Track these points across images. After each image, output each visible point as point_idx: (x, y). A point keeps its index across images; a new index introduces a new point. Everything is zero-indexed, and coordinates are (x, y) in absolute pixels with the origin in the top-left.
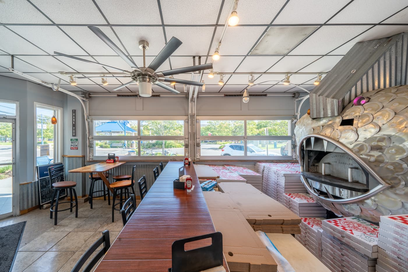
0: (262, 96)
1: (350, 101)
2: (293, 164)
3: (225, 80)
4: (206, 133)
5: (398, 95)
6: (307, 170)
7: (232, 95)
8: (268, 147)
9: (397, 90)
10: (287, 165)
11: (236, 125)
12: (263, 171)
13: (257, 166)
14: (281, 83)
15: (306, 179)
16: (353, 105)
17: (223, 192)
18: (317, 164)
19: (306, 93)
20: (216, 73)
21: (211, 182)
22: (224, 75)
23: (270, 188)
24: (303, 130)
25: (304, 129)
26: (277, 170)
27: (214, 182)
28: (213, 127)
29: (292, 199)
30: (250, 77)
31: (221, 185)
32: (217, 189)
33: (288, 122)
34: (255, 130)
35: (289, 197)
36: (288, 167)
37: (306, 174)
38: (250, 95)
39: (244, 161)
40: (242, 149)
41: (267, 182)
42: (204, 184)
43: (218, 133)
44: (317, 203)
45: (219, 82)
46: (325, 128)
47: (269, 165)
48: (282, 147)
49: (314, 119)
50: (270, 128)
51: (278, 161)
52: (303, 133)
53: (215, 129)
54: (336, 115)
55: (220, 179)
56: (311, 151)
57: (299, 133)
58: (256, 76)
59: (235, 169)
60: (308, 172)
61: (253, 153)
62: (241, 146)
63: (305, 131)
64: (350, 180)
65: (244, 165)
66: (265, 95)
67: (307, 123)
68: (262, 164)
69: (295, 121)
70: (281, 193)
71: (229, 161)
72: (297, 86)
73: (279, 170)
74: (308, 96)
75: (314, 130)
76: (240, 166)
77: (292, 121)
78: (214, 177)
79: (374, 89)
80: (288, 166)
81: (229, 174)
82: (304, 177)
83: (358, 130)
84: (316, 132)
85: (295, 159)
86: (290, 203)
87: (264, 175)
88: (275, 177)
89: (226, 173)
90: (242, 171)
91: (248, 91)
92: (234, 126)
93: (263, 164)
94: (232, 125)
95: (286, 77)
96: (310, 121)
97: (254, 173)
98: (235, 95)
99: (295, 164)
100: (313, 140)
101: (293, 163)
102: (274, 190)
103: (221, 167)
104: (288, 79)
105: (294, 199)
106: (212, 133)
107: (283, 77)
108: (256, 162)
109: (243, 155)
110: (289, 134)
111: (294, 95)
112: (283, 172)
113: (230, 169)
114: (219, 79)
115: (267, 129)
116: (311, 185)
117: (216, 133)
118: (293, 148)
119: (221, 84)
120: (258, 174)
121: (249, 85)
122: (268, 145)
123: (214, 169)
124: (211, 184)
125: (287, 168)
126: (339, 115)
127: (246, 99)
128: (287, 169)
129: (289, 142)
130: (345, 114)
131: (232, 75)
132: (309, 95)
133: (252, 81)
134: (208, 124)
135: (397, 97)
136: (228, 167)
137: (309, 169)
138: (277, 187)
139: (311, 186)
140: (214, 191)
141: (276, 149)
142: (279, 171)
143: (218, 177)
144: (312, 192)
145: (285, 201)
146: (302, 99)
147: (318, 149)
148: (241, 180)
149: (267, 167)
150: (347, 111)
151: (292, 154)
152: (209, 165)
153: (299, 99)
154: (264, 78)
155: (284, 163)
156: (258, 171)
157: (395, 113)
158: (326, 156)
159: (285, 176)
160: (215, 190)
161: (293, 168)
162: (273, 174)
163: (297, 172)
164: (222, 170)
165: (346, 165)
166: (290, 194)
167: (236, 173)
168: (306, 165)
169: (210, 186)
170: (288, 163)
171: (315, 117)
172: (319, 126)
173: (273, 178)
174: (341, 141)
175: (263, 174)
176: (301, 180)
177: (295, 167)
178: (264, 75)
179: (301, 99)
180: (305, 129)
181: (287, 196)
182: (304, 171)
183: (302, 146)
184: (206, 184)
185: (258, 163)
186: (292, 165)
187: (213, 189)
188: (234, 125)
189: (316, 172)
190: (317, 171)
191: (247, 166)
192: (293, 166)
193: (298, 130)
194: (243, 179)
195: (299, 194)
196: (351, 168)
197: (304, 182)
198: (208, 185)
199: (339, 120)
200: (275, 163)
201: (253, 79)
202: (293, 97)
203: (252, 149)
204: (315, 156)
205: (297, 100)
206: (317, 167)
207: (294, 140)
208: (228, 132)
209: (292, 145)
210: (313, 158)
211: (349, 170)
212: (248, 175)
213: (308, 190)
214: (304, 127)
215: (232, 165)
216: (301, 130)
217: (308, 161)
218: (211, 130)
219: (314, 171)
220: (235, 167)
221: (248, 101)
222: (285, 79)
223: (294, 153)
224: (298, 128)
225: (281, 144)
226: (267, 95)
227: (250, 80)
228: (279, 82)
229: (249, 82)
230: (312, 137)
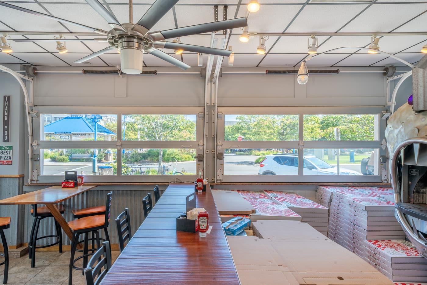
0: (331, 73)
2: (382, 189)
3: (268, 45)
4: (234, 136)
6: (407, 200)
7: (280, 72)
8: (340, 160)
10: (371, 192)
11: (286, 122)
12: (331, 200)
13: (320, 193)
14: (363, 51)
15: (405, 215)
17: (260, 237)
18: (424, 190)
19: (407, 68)
20: (252, 34)
21: (241, 219)
22: (266, 38)
23: (341, 231)
24: (400, 131)
25: (402, 130)
26: (354, 199)
27: (246, 220)
28: (247, 126)
29: (379, 249)
30: (311, 41)
31: (257, 225)
32: (251, 231)
33: (375, 118)
34: (318, 131)
35: (374, 246)
36: (374, 194)
37: (406, 206)
38: (310, 72)
39: (298, 185)
40: (295, 163)
41: (337, 219)
42: (229, 224)
43: (255, 135)
44: (423, 257)
45: (258, 49)
47: (340, 191)
48: (363, 159)
49: (419, 112)
50: (343, 127)
51: (357, 184)
52: (399, 136)
53: (248, 129)
55: (257, 214)
56: (413, 167)
57: (394, 137)
58: (321, 39)
59: (282, 198)
60: (409, 204)
61: (313, 170)
62: (293, 158)
63: (403, 133)
65: (298, 192)
66: (337, 72)
67: (408, 119)
68: (329, 190)
69: (386, 115)
70: (361, 240)
71: (271, 185)
72: (392, 56)
73: (357, 199)
74: (410, 73)
75: (420, 131)
76: (291, 193)
77: (382, 116)
78: (246, 212)
80: (373, 193)
81: (271, 206)
82: (400, 212)
84: (423, 134)
85: (386, 180)
86: (376, 258)
87: (332, 207)
88: (351, 211)
89: (267, 205)
90: (295, 202)
91: (307, 65)
92: (283, 124)
93: (330, 190)
94: (279, 122)
95: (373, 40)
96: (412, 115)
97: (315, 204)
98: (284, 72)
99: (386, 189)
100: (416, 147)
101: (381, 188)
102: (349, 233)
103: (258, 195)
104: (376, 44)
105: (383, 249)
106: (244, 136)
107: (368, 39)
108: (318, 186)
109: (297, 173)
110: (376, 138)
111: (385, 72)
112: (365, 204)
113: (273, 197)
114: (258, 45)
115: (337, 129)
116: (413, 227)
117: (251, 136)
118: (381, 162)
119: (262, 53)
120: (321, 207)
121: (309, 55)
122: (340, 157)
123: (245, 198)
124: (240, 223)
125: (373, 195)
127: (302, 79)
128: (371, 198)
129: (376, 151)
131: (280, 37)
132: (411, 71)
133: (314, 48)
134: (238, 120)
136: (270, 195)
137: (410, 197)
138: (354, 229)
139: (412, 228)
140: (246, 235)
141: (352, 164)
142: (357, 201)
143: (253, 211)
144: (414, 238)
145: (367, 253)
146: (401, 78)
147: (426, 164)
148: (292, 216)
149: (337, 195)
151: (381, 172)
152: (239, 191)
154: (335, 43)
155: (366, 188)
156: (321, 202)
159: (368, 209)
160: (248, 234)
161: (382, 196)
162: (348, 207)
163: (389, 203)
164: (260, 200)
166: (376, 242)
167: (284, 204)
168: (404, 191)
169: (239, 226)
170: (374, 188)
171: (421, 108)
173: (347, 212)
175: (330, 206)
176: (396, 217)
177: (386, 194)
178: (334, 37)
179: (397, 78)
180: (403, 129)
181: (371, 244)
182: (401, 202)
183: (397, 159)
184: (232, 223)
185: (322, 187)
186: (380, 191)
187: (243, 231)
188: (282, 122)
189: (422, 204)
190: (424, 202)
191: (304, 191)
192: (381, 194)
193: (392, 131)
194: (296, 214)
195: (392, 241)
197: (400, 221)
198: (235, 226)
200: (350, 188)
201: (316, 44)
202: (385, 74)
203: (311, 164)
204: (421, 176)
205: (391, 79)
206: (425, 195)
207: (384, 149)
208: (272, 134)
209: (380, 157)
210: (417, 180)
212: (305, 207)
213: (407, 234)
214: (401, 126)
215: (277, 191)
216: (396, 131)
217: (409, 185)
218: (243, 132)
219: (418, 202)
220: (282, 194)
221: (307, 82)
222: (370, 44)
223: (384, 170)
224: (392, 129)
225: (363, 155)
226: (340, 72)
227: (311, 46)
228: (360, 50)
229: (308, 50)
230: (416, 142)
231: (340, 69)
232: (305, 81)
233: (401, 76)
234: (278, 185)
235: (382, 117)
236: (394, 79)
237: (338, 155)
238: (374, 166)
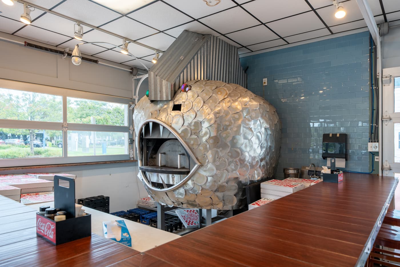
0: (91, 61)
1: (179, 88)
5: (206, 87)
6: (146, 164)
7: (41, 48)
9: (206, 83)
14: (117, 49)
15: (145, 173)
16: (181, 91)
18: (155, 156)
19: (145, 71)
22: (32, 9)
24: (142, 115)
25: (143, 114)
30: (77, 28)
39: (63, 166)
46: (161, 112)
49: (152, 101)
52: (142, 118)
54: (170, 100)
56: (149, 140)
57: (138, 119)
58: (86, 29)
60: (147, 166)
63: (144, 117)
64: (179, 167)
66: (96, 62)
67: (146, 106)
69: (133, 106)
72: (137, 59)
74: (146, 76)
75: (153, 114)
77: (130, 106)
79: (194, 79)
82: (142, 172)
83: (184, 115)
84: (154, 116)
85: (133, 158)
95: (124, 43)
96: (149, 104)
98: (46, 49)
100: (151, 125)
104: (127, 47)
107: (121, 42)
111: (131, 71)
116: (149, 180)
118: (130, 144)
119: (26, 22)
121: (73, 38)
126: (171, 100)
127: (76, 60)
130: (176, 99)
132: (148, 74)
133: (80, 34)
135: (205, 89)
137: (148, 162)
144: (150, 187)
147: (155, 137)
150: (177, 96)
151: (130, 151)
154: (95, 36)
157: (204, 102)
158: (162, 145)
165: (177, 153)
168: (144, 157)
171: (153, 99)
172: (156, 111)
174: (173, 126)
176: (140, 177)
178: (96, 31)
179: (140, 77)
182: (143, 166)
183: (141, 135)
190: (155, 164)
193: (137, 115)
196: (180, 154)
197: (142, 179)
199: (171, 105)
201: (82, 32)
202: (131, 73)
204: (153, 146)
205: (135, 78)
206: (155, 159)
207: (131, 133)
209: (129, 139)
210: (151, 149)
211: (179, 156)
214: (143, 111)
216: (140, 115)
217: (147, 153)
219: (152, 165)
222: (122, 45)
223: (132, 150)
224: (137, 113)
226: (99, 63)
227: (77, 32)
228: (116, 47)
229: (75, 35)
230: (151, 121)
231: (99, 60)
232: (78, 63)
236: (137, 78)
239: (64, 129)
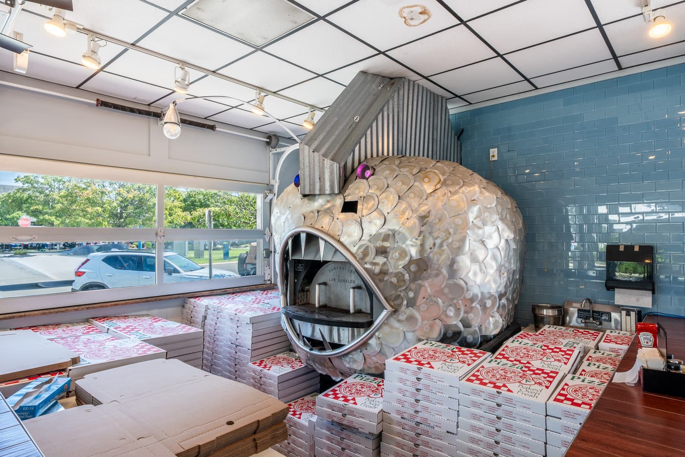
0: (204, 127)
1: (353, 170)
2: (266, 292)
4: (8, 216)
5: (401, 170)
6: (293, 303)
7: (123, 108)
8: (213, 257)
9: (400, 162)
10: (254, 297)
11: (125, 194)
12: (205, 317)
13: (189, 308)
15: (290, 319)
17: (95, 402)
18: (307, 287)
19: (291, 140)
20: (72, 25)
21: (50, 381)
22: (102, 43)
23: (220, 359)
24: (287, 218)
25: (289, 217)
26: (236, 311)
27: (60, 380)
28: (42, 197)
29: (265, 371)
30: (180, 73)
31: (86, 384)
32: (73, 399)
34: (179, 212)
35: (260, 368)
36: (258, 301)
37: (292, 309)
38: (183, 121)
40: (144, 265)
41: (213, 344)
42: (20, 398)
43: (60, 216)
44: (306, 366)
45: (84, 56)
46: (321, 215)
47: (217, 302)
48: (241, 254)
49: (305, 196)
50: (217, 209)
51: (238, 290)
52: (286, 224)
53: (46, 203)
54: (336, 192)
55: (82, 364)
56: (299, 261)
57: (281, 224)
58: (194, 74)
59: (128, 327)
60: (294, 306)
61: (174, 274)
62: (140, 257)
63: (290, 221)
64: (352, 310)
65: (155, 312)
66: (212, 128)
67: (294, 203)
68: (202, 302)
69: (270, 196)
70: (244, 365)
72: (277, 121)
73: (239, 310)
74: (296, 146)
75: (306, 219)
76: (143, 316)
77: (266, 196)
78: (59, 365)
79: (378, 155)
80: (256, 299)
81: (110, 344)
82: (287, 318)
83: (362, 220)
84: (308, 222)
85: (269, 280)
86: (261, 383)
87: (207, 327)
88: (232, 328)
89: (102, 344)
90: (151, 329)
91: (177, 109)
92: (120, 199)
93: (204, 302)
94: (113, 195)
95: (258, 97)
96: (299, 200)
97: (184, 327)
98: (132, 110)
99: (270, 291)
100: (303, 237)
101: (264, 291)
102: (230, 359)
103: (80, 329)
104: (262, 103)
105: (269, 370)
106: (35, 216)
107: (252, 94)
108: (186, 299)
109: (153, 282)
110: (259, 226)
111: (268, 140)
112: (249, 314)
113: (112, 328)
114: (85, 50)
115: (210, 212)
116: (299, 333)
117: (53, 218)
118: (265, 258)
119: (93, 67)
120: (193, 330)
121: (174, 92)
122: (213, 252)
123: (52, 340)
124: (47, 390)
125: (256, 302)
126: (340, 193)
127: (171, 130)
128: (255, 305)
130: (347, 192)
133: (185, 84)
134: (20, 184)
135: (401, 173)
136: (105, 325)
137: (295, 298)
138: (236, 352)
139: (298, 335)
140: (62, 409)
141: (227, 262)
142: (240, 312)
143: (75, 361)
144: (300, 346)
145: (252, 380)
146: (284, 152)
147: (310, 257)
148: (149, 353)
149: (213, 308)
150: (350, 186)
151: (264, 270)
152: (34, 327)
153: (279, 150)
154: (209, 87)
155: (248, 293)
156: (190, 322)
157: (399, 196)
158: (321, 269)
159: (254, 321)
160: (66, 406)
161: (266, 301)
162: (229, 323)
163: (274, 308)
164: (84, 338)
165: (348, 284)
166: (262, 362)
167: (132, 337)
168: (290, 291)
169: (45, 396)
170: (257, 292)
171: (307, 193)
172: (312, 212)
173: (227, 332)
174: (342, 240)
175: (203, 326)
176: (283, 324)
177: (270, 298)
178: (211, 77)
180: (290, 215)
181: (256, 367)
182: (287, 305)
183: (284, 252)
184: (26, 395)
185: (192, 300)
186: (264, 296)
187: (56, 403)
188: (119, 194)
189: (306, 304)
190: (308, 302)
191: (164, 310)
192: (265, 298)
193: (279, 217)
194: (156, 348)
195: (278, 356)
196: (354, 288)
197: (286, 329)
198: (36, 398)
199: (339, 202)
200: (230, 295)
201: (187, 79)
202: (268, 143)
203: (171, 266)
204: (306, 272)
205: (274, 151)
206: (308, 293)
207: (268, 240)
208: (99, 215)
209: (264, 251)
210: (302, 276)
211: (351, 291)
212: (169, 335)
213: (292, 343)
214: (288, 212)
215: (117, 317)
216: (283, 218)
217: (295, 283)
218: (32, 208)
219: (303, 303)
220: (127, 320)
221: (178, 136)
222: (255, 100)
223: (268, 268)
224: (279, 214)
225: (238, 249)
226: (217, 129)
227: (179, 80)
228: (243, 104)
229: (175, 85)
230: (303, 232)
231: (217, 125)
232: (176, 136)
233: (284, 150)
234: (120, 306)
235: (266, 198)
236: (277, 151)
237: (210, 249)
238: (257, 263)
239: (159, 238)
